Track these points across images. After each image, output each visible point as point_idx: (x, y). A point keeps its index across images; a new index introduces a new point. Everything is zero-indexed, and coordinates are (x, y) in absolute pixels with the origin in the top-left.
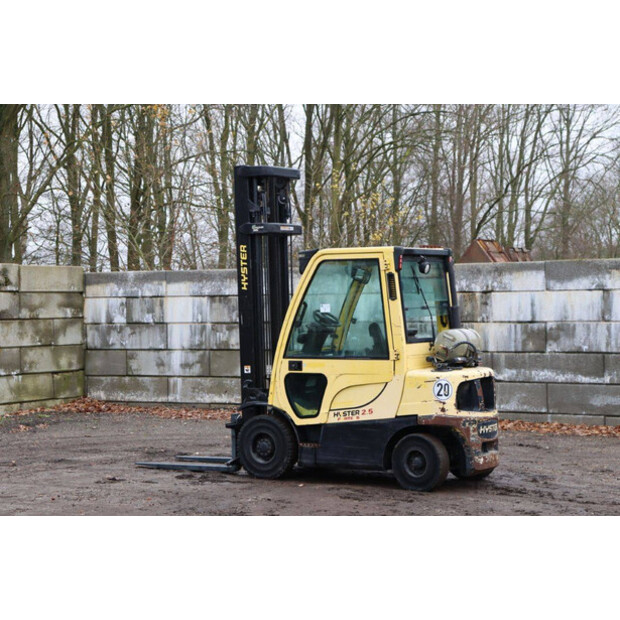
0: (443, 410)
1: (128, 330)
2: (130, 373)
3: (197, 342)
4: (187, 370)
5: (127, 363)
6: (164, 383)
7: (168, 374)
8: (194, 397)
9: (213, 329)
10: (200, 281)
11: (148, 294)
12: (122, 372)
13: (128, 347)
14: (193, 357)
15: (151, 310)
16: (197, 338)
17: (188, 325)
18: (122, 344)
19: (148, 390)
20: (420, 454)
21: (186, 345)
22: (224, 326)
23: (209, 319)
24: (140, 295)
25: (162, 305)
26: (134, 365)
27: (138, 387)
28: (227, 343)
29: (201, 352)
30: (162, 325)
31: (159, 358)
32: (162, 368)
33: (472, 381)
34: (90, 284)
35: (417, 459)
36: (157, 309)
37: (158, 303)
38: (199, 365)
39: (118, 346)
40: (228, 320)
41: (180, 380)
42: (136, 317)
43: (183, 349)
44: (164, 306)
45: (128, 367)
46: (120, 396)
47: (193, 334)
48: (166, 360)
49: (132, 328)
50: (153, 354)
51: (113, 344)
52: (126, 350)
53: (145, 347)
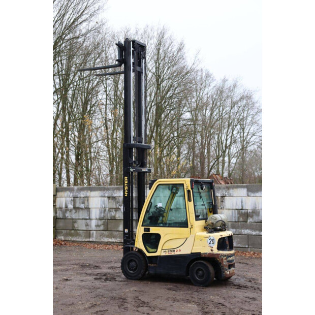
0: (212, 250)
1: (74, 211)
2: (74, 229)
3: (102, 216)
4: (98, 228)
5: (73, 225)
6: (88, 233)
7: (90, 229)
8: (100, 239)
9: (109, 211)
10: (104, 190)
11: (82, 196)
12: (71, 228)
13: (74, 218)
14: (100, 222)
15: (83, 203)
16: (102, 214)
17: (99, 209)
18: (71, 217)
19: (82, 236)
20: (201, 270)
21: (98, 217)
22: (114, 210)
23: (107, 206)
24: (79, 196)
25: (88, 200)
26: (76, 225)
27: (78, 235)
28: (115, 216)
29: (104, 220)
30: (88, 209)
31: (86, 223)
32: (87, 227)
33: (224, 238)
34: (59, 191)
35: (200, 272)
36: (86, 202)
37: (86, 200)
38: (103, 226)
39: (69, 218)
40: (115, 207)
41: (95, 232)
42: (77, 206)
43: (96, 219)
44: (89, 201)
45: (73, 226)
46: (70, 238)
47: (101, 213)
48: (89, 224)
49: (75, 210)
50: (84, 221)
51: (67, 217)
52: (73, 219)
53: (81, 218)
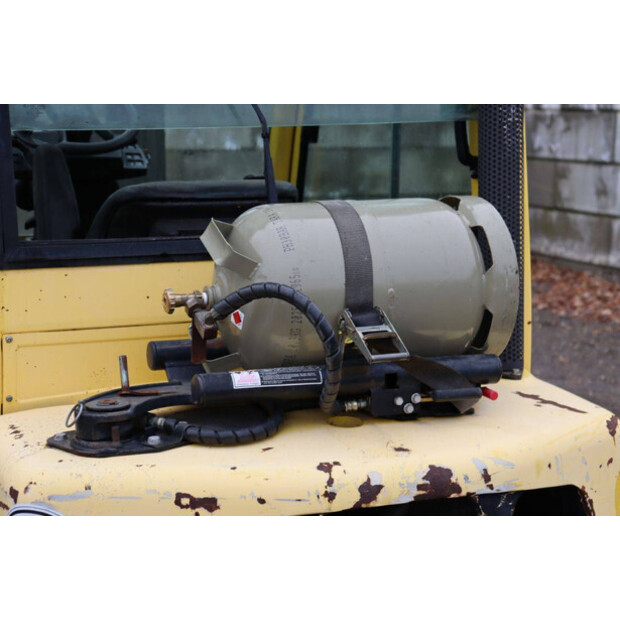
1: (561, 124)
2: (559, 205)
5: (555, 186)
7: (612, 211)
12: (548, 202)
13: (559, 156)
18: (551, 150)
19: (581, 239)
26: (565, 190)
31: (601, 180)
32: (603, 199)
39: (545, 154)
45: (556, 195)
48: (609, 184)
49: (567, 120)
50: (592, 170)
51: (540, 149)
52: (555, 160)
53: (583, 156)
